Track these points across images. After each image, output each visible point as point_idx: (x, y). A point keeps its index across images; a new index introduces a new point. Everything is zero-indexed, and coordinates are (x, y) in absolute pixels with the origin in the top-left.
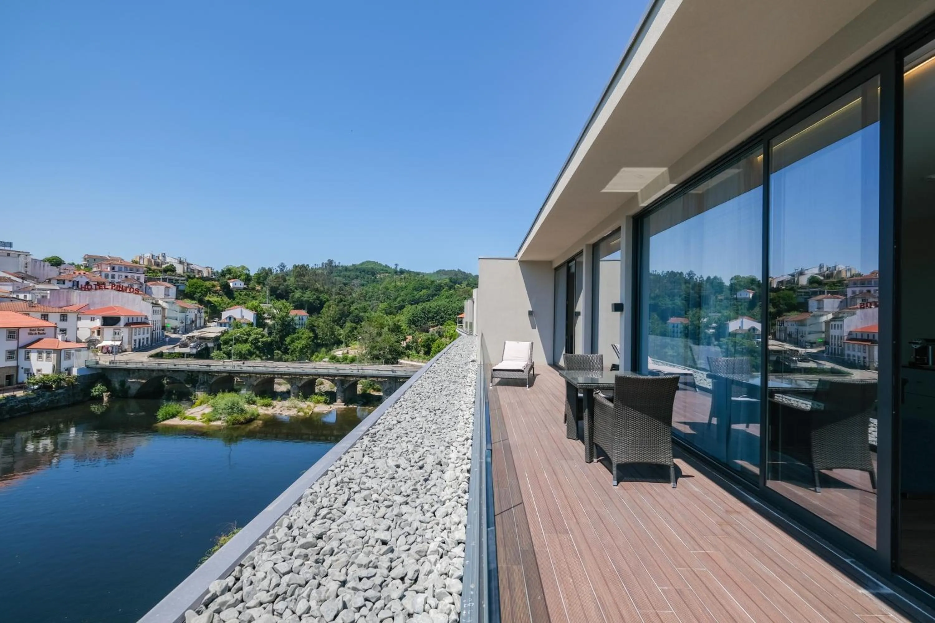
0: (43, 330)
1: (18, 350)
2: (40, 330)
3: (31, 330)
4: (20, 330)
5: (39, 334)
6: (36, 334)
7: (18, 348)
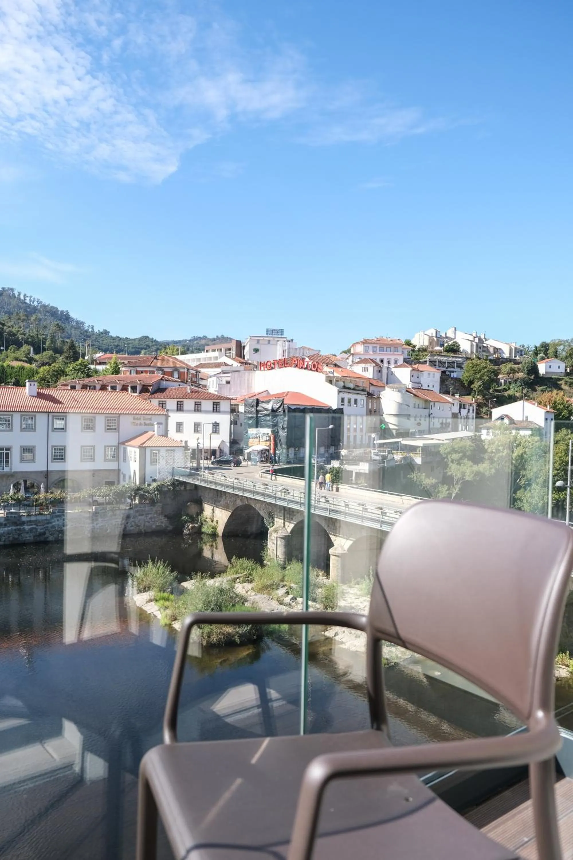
0: (150, 419)
1: (118, 446)
2: (146, 419)
3: (134, 419)
4: (121, 416)
5: (145, 424)
6: (141, 424)
7: (119, 443)
